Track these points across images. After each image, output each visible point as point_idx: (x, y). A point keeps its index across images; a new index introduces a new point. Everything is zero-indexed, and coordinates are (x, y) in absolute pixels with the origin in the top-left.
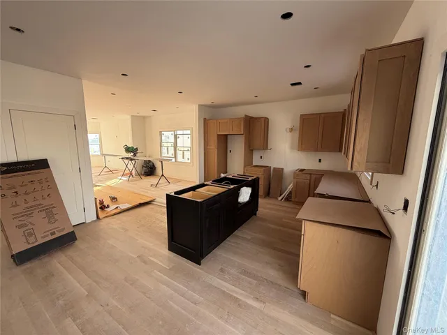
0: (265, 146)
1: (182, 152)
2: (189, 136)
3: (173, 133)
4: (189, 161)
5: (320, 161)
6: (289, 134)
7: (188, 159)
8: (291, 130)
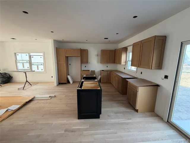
0: (87, 62)
1: (36, 66)
2: (42, 57)
3: (28, 54)
4: (43, 71)
5: (107, 67)
6: (96, 57)
7: (42, 70)
8: (97, 55)
